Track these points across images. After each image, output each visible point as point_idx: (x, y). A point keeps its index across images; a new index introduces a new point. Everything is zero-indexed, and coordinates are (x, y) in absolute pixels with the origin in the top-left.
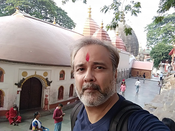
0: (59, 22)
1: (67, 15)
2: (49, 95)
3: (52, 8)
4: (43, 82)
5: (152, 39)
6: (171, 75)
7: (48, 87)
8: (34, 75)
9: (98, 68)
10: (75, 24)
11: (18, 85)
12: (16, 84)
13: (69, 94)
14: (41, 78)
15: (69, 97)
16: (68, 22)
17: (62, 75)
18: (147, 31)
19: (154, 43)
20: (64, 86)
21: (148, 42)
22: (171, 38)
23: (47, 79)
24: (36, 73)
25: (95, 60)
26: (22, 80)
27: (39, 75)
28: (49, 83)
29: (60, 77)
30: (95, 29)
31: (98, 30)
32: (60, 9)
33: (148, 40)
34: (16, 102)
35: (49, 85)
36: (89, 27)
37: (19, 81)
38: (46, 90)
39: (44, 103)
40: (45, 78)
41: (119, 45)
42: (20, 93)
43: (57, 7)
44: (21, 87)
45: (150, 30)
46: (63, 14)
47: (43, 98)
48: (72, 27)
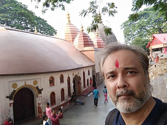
0: (40, 31)
1: (47, 23)
2: (41, 103)
3: (32, 18)
4: (34, 91)
5: (129, 35)
6: (151, 66)
7: (40, 95)
8: (24, 86)
9: (129, 73)
10: (56, 31)
11: (10, 97)
12: (7, 97)
13: (60, 98)
14: (31, 88)
15: (62, 101)
16: (49, 29)
17: (52, 82)
18: (124, 28)
19: (131, 39)
20: (55, 92)
21: (126, 39)
22: (146, 32)
23: (37, 87)
24: (25, 83)
25: (125, 66)
26: (13, 92)
27: (29, 85)
28: (40, 91)
29: (50, 84)
30: (76, 33)
31: (79, 34)
32: (40, 19)
33: (125, 37)
34: (10, 115)
35: (41, 93)
36: (70, 32)
37: (10, 93)
38: (38, 98)
39: (37, 111)
40: (36, 86)
41: (101, 45)
42: (12, 105)
43: (36, 16)
44: (13, 99)
45: (126, 27)
46: (43, 22)
47: (36, 106)
48: (53, 33)
